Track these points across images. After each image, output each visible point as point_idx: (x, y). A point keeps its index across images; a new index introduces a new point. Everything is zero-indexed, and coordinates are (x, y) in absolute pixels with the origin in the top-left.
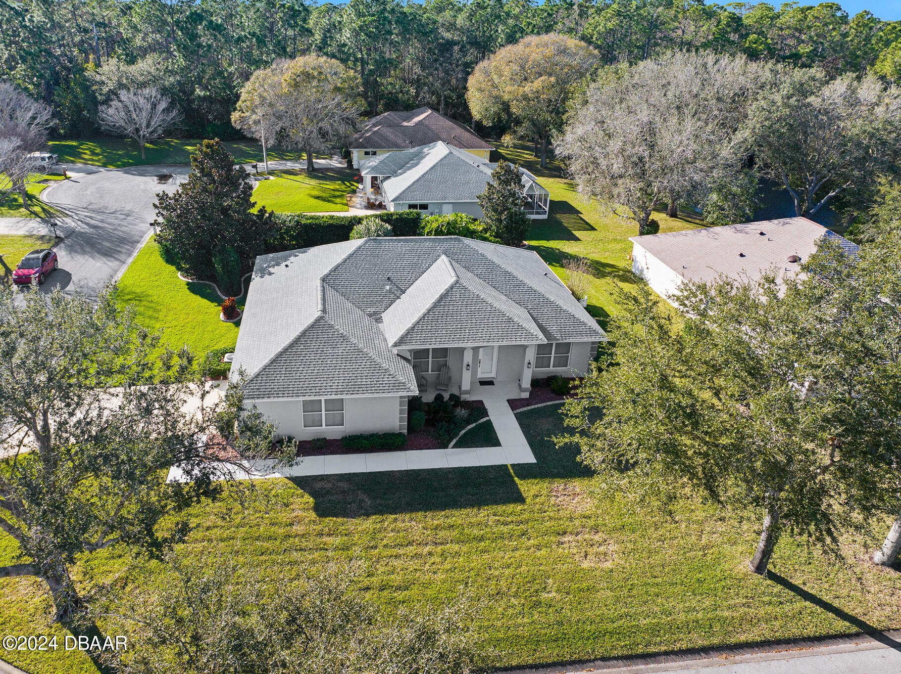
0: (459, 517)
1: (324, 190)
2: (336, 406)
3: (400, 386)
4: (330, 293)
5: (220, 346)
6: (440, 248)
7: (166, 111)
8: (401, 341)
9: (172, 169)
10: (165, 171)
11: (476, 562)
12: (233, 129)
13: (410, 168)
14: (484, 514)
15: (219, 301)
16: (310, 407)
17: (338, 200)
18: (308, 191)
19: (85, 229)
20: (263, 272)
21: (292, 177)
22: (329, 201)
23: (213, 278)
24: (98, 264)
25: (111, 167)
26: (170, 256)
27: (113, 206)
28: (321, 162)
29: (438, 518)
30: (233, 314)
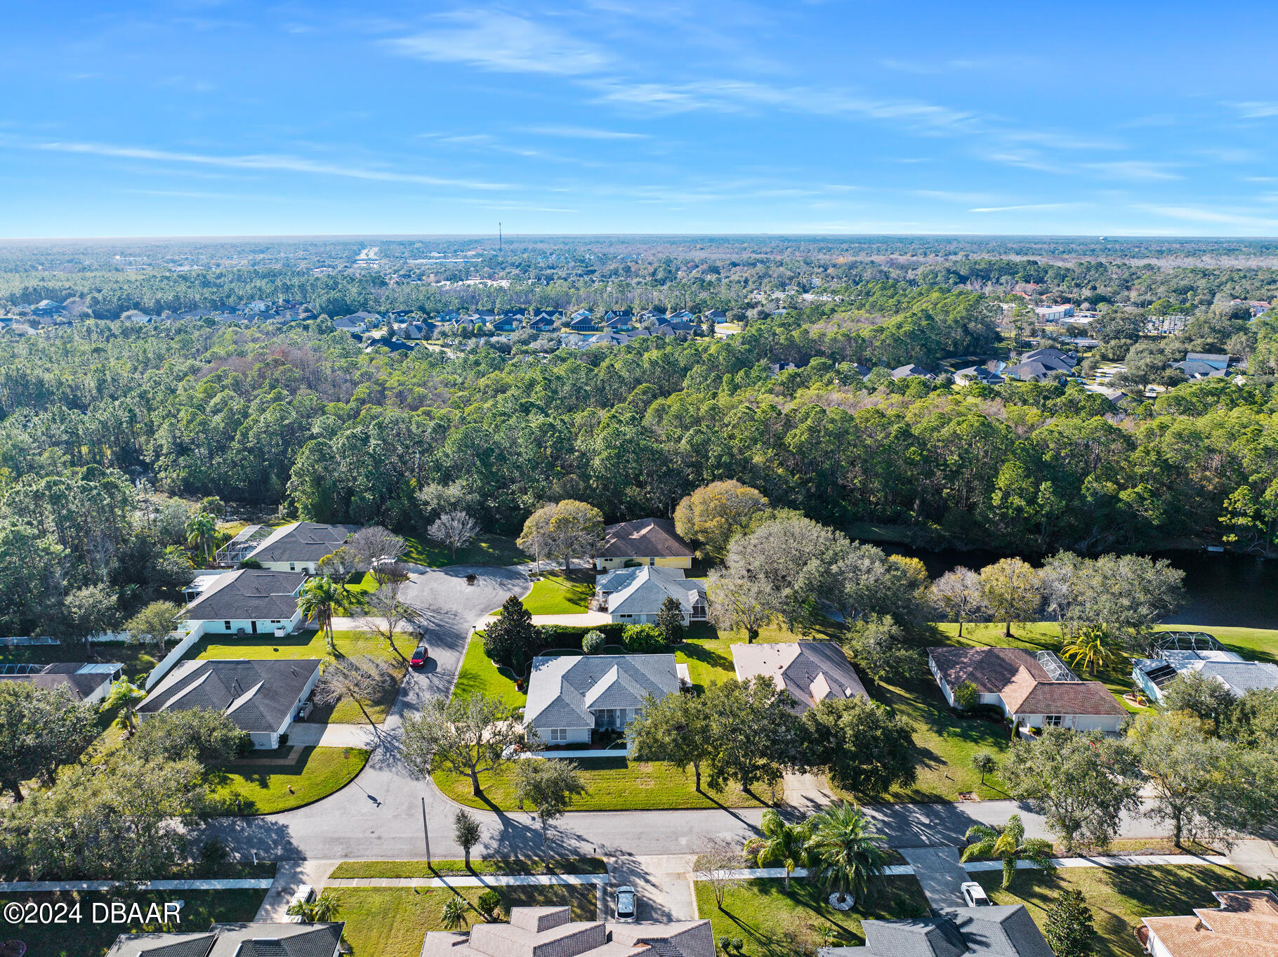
0: (603, 772)
1: (574, 593)
2: (563, 731)
3: (588, 724)
4: (565, 683)
5: (517, 705)
6: (615, 661)
7: (472, 529)
8: (591, 706)
9: (475, 569)
10: (470, 571)
11: (605, 785)
12: (518, 549)
13: (625, 587)
14: (613, 772)
15: (516, 681)
16: (554, 732)
17: (582, 603)
18: (564, 594)
19: (432, 626)
20: (537, 668)
21: (554, 579)
22: (577, 604)
23: (511, 665)
24: (448, 654)
25: (435, 568)
26: (489, 654)
27: (446, 608)
28: (576, 562)
29: (596, 772)
30: (523, 688)
